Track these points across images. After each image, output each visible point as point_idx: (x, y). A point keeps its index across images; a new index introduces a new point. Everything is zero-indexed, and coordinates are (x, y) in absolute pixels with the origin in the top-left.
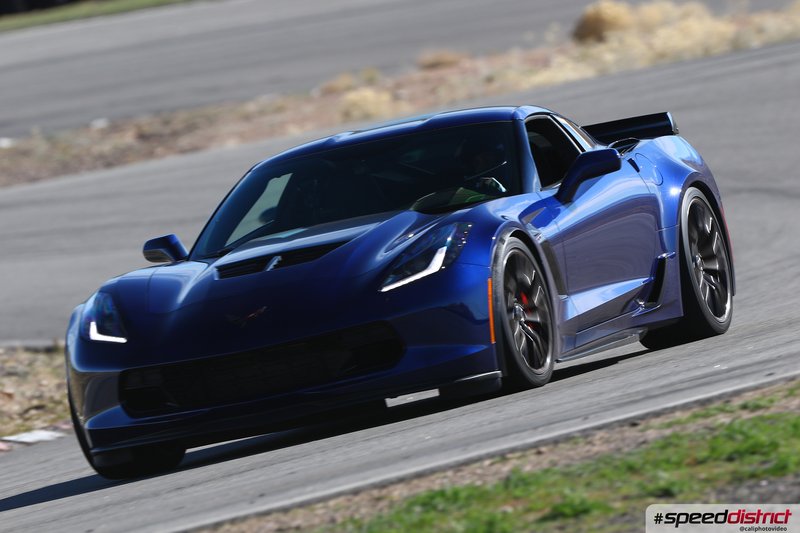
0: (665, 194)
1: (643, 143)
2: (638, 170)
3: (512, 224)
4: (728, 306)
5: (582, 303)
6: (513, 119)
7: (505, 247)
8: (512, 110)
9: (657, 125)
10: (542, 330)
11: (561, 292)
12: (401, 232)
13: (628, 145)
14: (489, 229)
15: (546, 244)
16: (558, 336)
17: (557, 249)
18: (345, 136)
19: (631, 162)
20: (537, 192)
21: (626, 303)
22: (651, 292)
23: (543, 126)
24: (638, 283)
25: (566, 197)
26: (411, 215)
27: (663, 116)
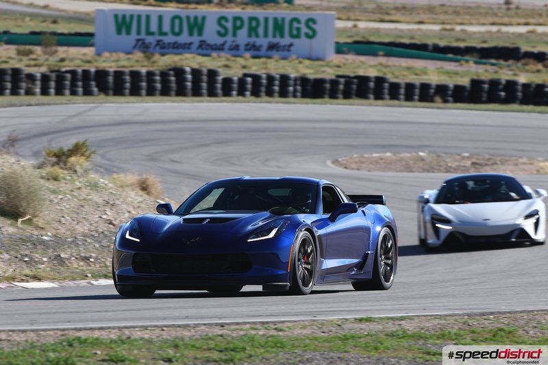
0: (374, 228)
1: (370, 205)
2: (365, 215)
3: (307, 225)
4: (392, 278)
5: (330, 263)
6: (317, 184)
7: (302, 234)
8: (318, 180)
9: (378, 200)
10: (311, 272)
11: (322, 257)
12: (260, 219)
13: (363, 205)
14: (296, 225)
15: (319, 236)
16: (317, 275)
17: (324, 240)
18: (247, 178)
19: (363, 211)
20: (320, 215)
21: (349, 268)
22: (360, 266)
23: (329, 190)
24: (355, 261)
25: (333, 219)
26: (267, 214)
27: (381, 197)
